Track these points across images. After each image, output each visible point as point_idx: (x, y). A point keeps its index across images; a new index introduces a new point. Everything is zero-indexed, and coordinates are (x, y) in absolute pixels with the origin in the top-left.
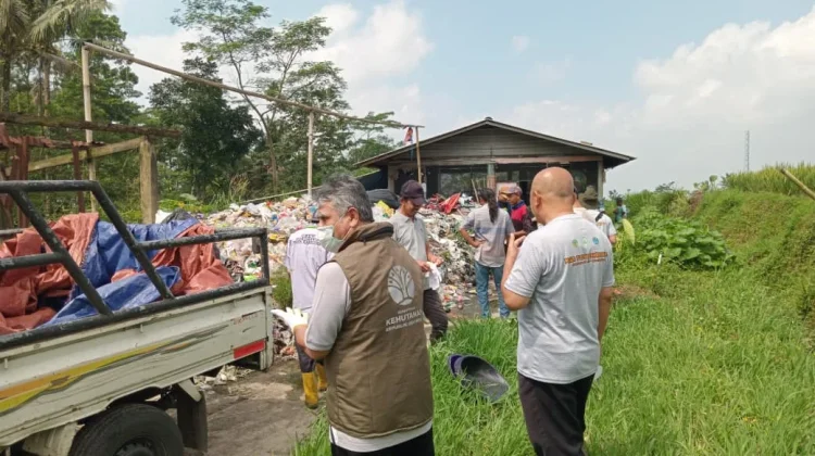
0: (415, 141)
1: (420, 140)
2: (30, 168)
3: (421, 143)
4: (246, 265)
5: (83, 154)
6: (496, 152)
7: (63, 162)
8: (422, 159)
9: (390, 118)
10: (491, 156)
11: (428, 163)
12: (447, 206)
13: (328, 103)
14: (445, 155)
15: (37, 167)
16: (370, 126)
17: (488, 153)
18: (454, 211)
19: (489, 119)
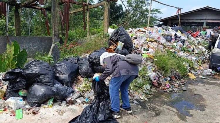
0: (179, 13)
1: (181, 13)
2: (70, 13)
3: (181, 14)
4: (142, 50)
5: (86, 8)
6: (207, 18)
7: (80, 10)
8: (180, 20)
9: (159, 10)
10: (205, 20)
11: (182, 21)
12: (194, 35)
13: (143, 5)
14: (189, 19)
15: (72, 12)
16: (153, 13)
17: (205, 18)
18: (197, 36)
19: (208, 7)
